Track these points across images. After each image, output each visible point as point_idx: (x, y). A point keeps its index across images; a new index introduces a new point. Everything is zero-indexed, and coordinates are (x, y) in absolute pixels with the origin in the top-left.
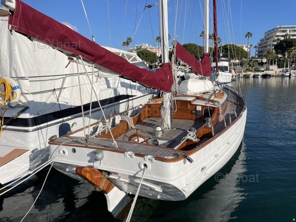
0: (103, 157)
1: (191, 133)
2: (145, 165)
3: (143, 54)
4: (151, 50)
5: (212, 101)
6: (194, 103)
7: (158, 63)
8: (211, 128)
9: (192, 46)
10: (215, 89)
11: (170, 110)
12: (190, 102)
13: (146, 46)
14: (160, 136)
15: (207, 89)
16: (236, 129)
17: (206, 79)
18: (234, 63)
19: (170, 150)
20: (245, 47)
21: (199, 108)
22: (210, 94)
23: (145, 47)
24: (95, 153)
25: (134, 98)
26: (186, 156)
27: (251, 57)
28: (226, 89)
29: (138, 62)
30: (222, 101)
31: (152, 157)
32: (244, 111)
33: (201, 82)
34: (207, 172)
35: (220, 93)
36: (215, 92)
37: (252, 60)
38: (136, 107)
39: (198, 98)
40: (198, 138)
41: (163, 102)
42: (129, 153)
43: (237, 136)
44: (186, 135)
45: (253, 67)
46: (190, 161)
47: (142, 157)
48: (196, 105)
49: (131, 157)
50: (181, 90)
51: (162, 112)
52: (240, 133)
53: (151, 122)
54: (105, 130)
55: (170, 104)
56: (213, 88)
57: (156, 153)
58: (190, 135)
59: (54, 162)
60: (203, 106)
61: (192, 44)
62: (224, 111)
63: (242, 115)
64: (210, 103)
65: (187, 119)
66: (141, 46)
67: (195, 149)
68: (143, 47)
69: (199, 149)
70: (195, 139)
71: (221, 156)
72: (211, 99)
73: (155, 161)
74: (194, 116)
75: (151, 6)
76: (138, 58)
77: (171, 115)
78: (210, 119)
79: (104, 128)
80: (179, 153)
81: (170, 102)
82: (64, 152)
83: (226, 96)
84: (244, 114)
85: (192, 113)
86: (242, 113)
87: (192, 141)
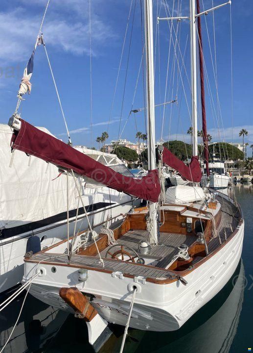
0: (87, 277)
1: (183, 251)
2: (135, 287)
3: (120, 151)
4: (129, 147)
5: (204, 212)
6: (184, 214)
7: (138, 162)
8: (204, 245)
9: (178, 144)
10: (207, 198)
11: (157, 223)
12: (179, 213)
13: (124, 142)
14: (146, 253)
15: (198, 198)
16: (233, 247)
17: (195, 186)
18: (228, 164)
19: (161, 271)
20: (239, 145)
21: (189, 221)
22: (202, 203)
23: (123, 144)
24: (79, 272)
25: (112, 206)
26: (180, 278)
27: (247, 157)
28: (219, 197)
29: (118, 164)
30: (215, 212)
31: (143, 278)
32: (240, 225)
33: (191, 190)
34: (202, 297)
35: (212, 202)
36: (207, 200)
37: (249, 161)
38: (115, 218)
39: (188, 208)
40: (190, 256)
41: (149, 212)
42: (117, 273)
43: (233, 255)
44: (177, 253)
45: (250, 169)
46: (184, 283)
47: (132, 278)
48: (186, 217)
49: (119, 278)
50: (168, 197)
51: (148, 225)
52: (237, 251)
53: (133, 236)
54: (83, 246)
55: (157, 215)
56: (204, 196)
57: (146, 274)
58: (181, 253)
59: (32, 284)
60: (194, 218)
61: (178, 141)
62: (218, 224)
63: (238, 230)
64: (202, 214)
65: (176, 233)
66: (119, 143)
67: (188, 269)
68: (121, 143)
69: (193, 270)
70: (187, 257)
71: (217, 279)
72: (203, 210)
73: (146, 283)
74: (184, 229)
75: (137, 111)
76: (118, 160)
77: (158, 228)
78: (202, 234)
79: (82, 243)
80: (171, 274)
81: (157, 213)
82: (42, 271)
83: (219, 206)
84: (242, 228)
85: (181, 226)
86: (239, 227)
87: (183, 260)
